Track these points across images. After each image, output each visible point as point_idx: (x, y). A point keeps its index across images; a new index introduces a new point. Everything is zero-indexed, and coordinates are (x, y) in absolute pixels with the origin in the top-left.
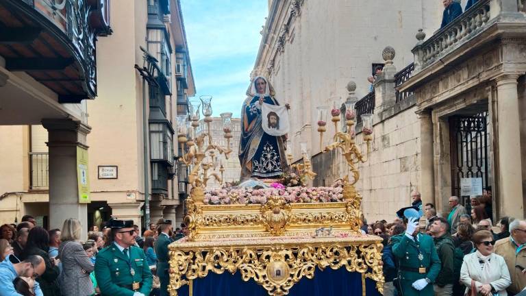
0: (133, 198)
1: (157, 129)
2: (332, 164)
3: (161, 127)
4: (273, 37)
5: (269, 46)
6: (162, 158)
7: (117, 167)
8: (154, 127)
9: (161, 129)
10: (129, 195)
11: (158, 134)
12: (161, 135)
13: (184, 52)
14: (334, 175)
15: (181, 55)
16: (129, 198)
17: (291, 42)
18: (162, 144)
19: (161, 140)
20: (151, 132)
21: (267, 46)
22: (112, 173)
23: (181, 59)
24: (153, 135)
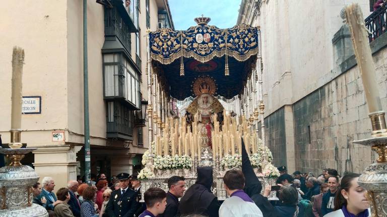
0: (61, 139)
1: (112, 61)
2: (321, 107)
3: (116, 59)
4: (249, 7)
5: (246, 17)
6: (117, 94)
7: (40, 97)
8: (109, 59)
9: (116, 61)
10: (55, 136)
11: (113, 67)
12: (116, 67)
13: (166, 13)
14: (324, 120)
15: (163, 16)
16: (55, 139)
17: (267, 3)
18: (117, 78)
19: (117, 73)
20: (104, 65)
21: (244, 16)
22: (33, 105)
23: (163, 19)
24: (108, 68)
